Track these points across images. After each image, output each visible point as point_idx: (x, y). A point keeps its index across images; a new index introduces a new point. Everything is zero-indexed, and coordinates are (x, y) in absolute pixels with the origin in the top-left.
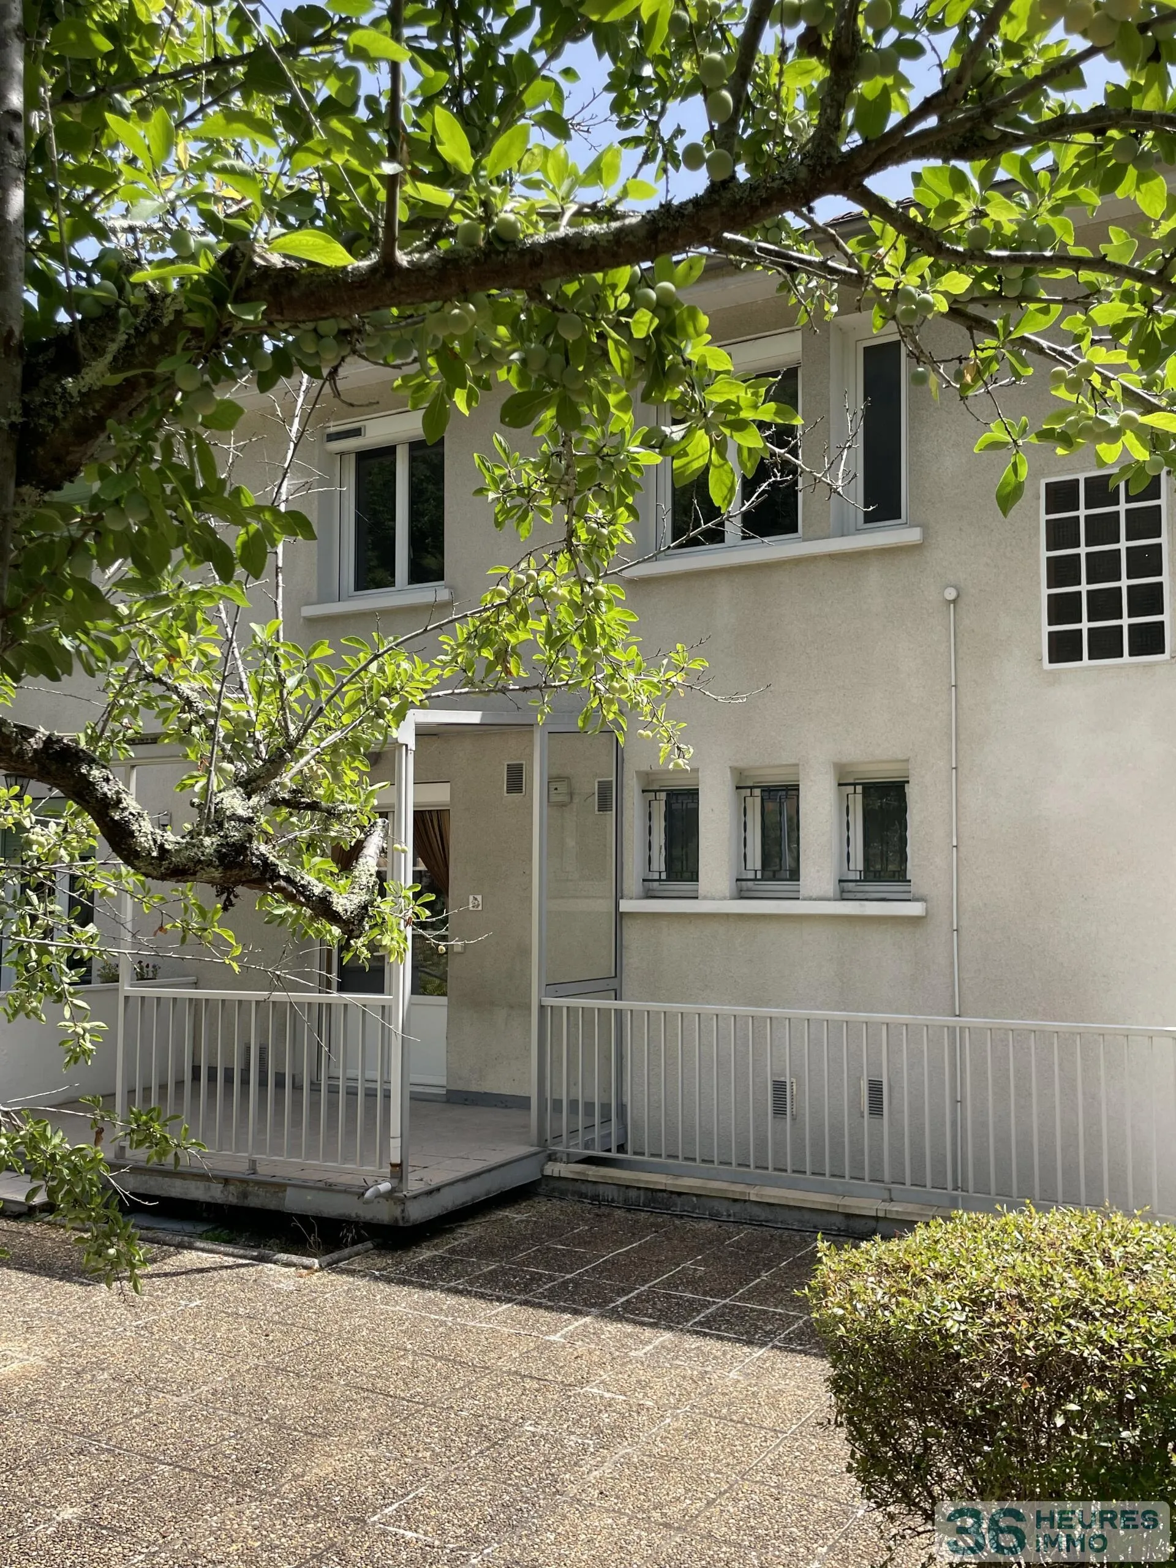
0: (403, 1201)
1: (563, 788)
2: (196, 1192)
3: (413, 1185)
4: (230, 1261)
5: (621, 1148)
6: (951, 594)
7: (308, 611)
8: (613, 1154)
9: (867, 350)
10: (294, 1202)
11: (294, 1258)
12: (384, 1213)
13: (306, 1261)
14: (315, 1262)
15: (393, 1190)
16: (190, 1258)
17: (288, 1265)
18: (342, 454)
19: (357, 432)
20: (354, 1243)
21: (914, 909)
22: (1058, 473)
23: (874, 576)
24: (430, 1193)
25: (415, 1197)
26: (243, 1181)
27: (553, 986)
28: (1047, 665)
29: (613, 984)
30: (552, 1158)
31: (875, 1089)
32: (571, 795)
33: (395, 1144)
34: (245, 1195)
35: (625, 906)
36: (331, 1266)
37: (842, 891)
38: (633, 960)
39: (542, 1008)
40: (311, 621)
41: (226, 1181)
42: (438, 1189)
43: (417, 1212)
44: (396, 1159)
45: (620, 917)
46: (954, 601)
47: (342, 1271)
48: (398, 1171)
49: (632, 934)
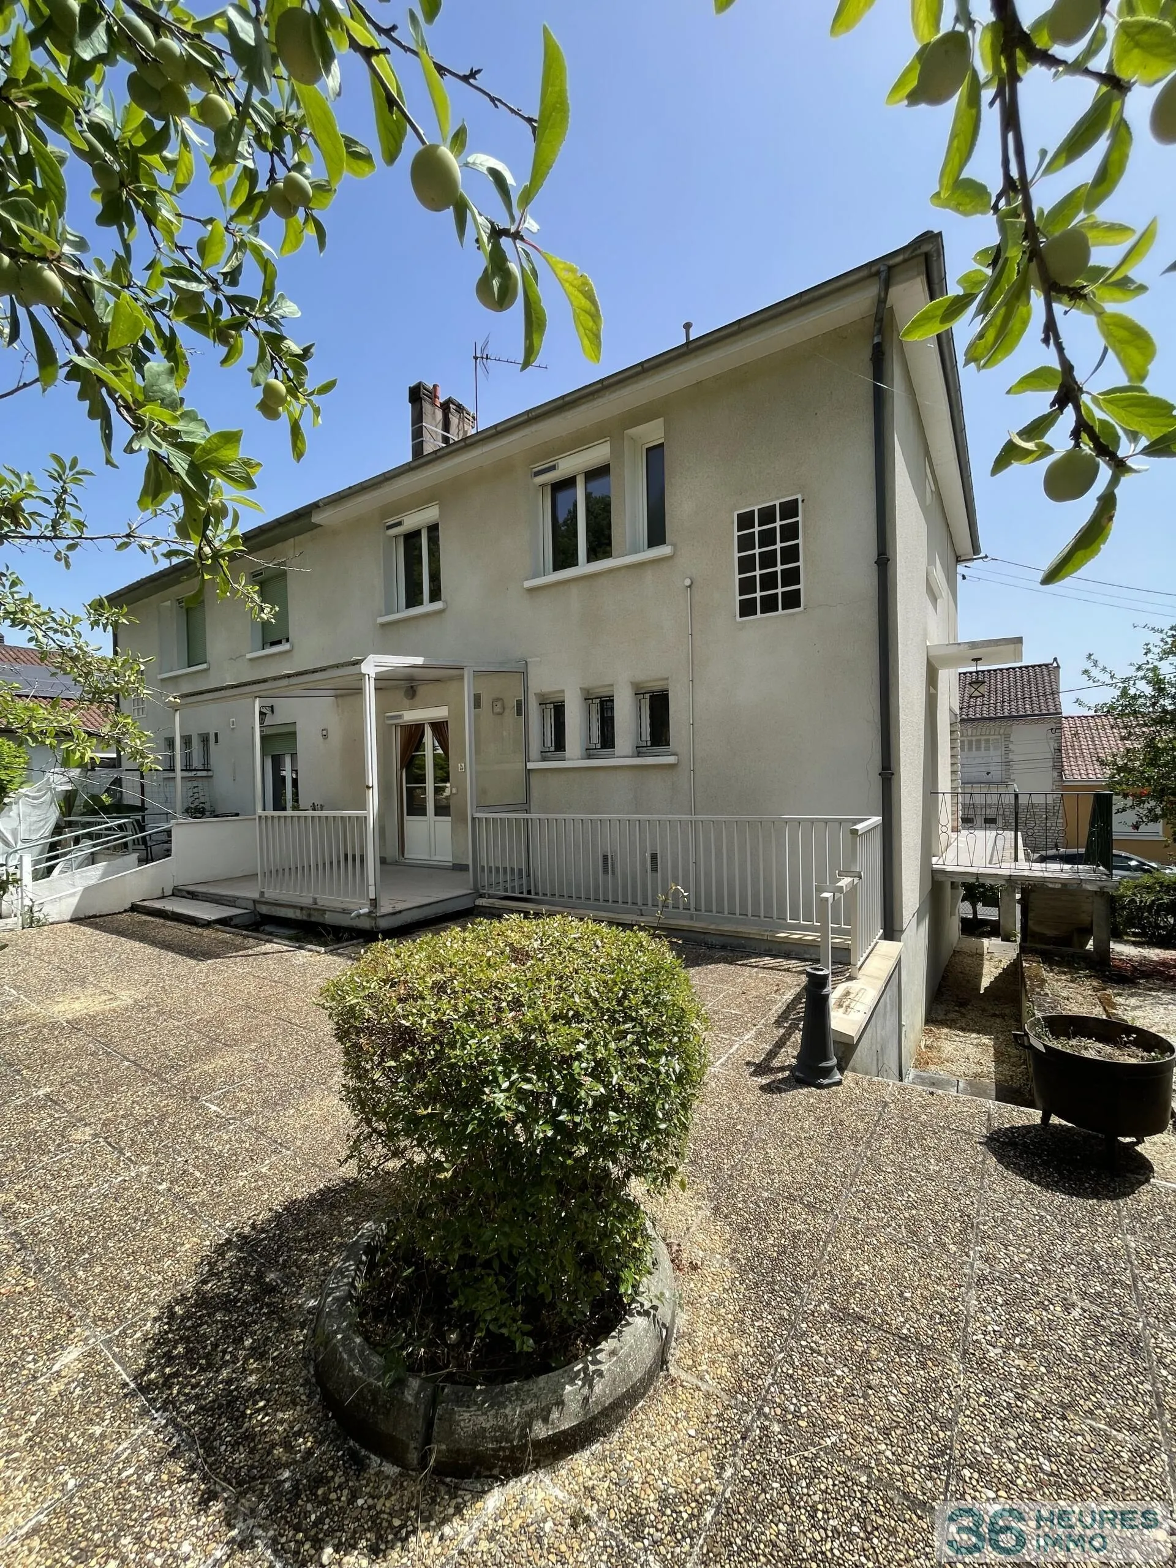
0: (375, 918)
1: (499, 704)
2: (290, 914)
3: (386, 908)
4: (286, 948)
5: (529, 892)
6: (688, 582)
7: (381, 620)
8: (525, 895)
9: (648, 450)
10: (329, 919)
11: (314, 947)
12: (366, 924)
13: (318, 949)
14: (323, 950)
15: (371, 912)
16: (268, 947)
17: (310, 951)
18: (396, 537)
19: (399, 524)
20: (347, 940)
21: (671, 760)
22: (745, 507)
23: (649, 575)
24: (394, 914)
25: (383, 916)
26: (310, 909)
27: (480, 807)
28: (738, 619)
29: (526, 807)
30: (481, 896)
31: (654, 857)
32: (504, 708)
33: (372, 889)
34: (309, 915)
35: (530, 766)
36: (332, 952)
37: (639, 753)
38: (535, 794)
39: (473, 819)
40: (383, 625)
41: (302, 909)
42: (400, 912)
43: (384, 924)
44: (373, 897)
45: (529, 772)
46: (690, 586)
47: (339, 955)
48: (374, 903)
49: (534, 780)
